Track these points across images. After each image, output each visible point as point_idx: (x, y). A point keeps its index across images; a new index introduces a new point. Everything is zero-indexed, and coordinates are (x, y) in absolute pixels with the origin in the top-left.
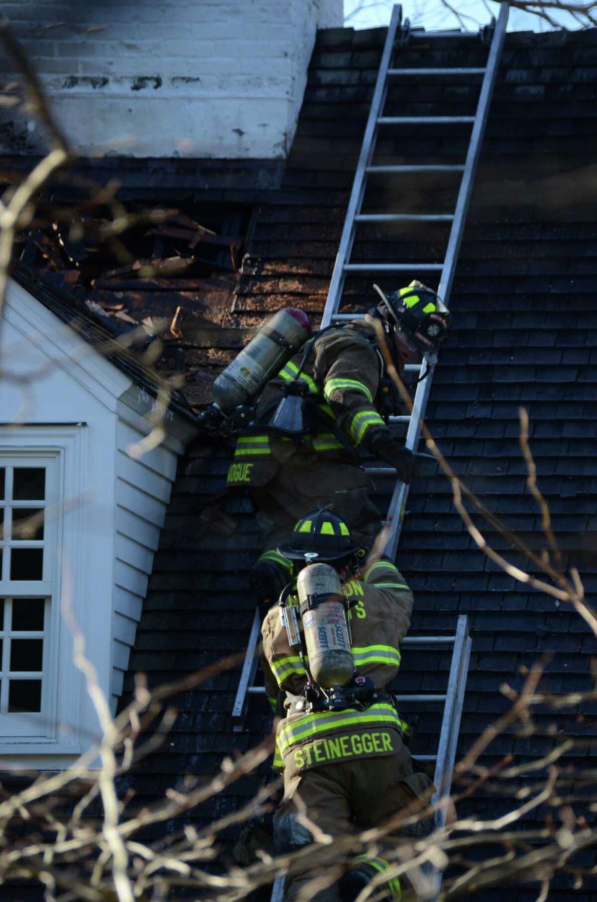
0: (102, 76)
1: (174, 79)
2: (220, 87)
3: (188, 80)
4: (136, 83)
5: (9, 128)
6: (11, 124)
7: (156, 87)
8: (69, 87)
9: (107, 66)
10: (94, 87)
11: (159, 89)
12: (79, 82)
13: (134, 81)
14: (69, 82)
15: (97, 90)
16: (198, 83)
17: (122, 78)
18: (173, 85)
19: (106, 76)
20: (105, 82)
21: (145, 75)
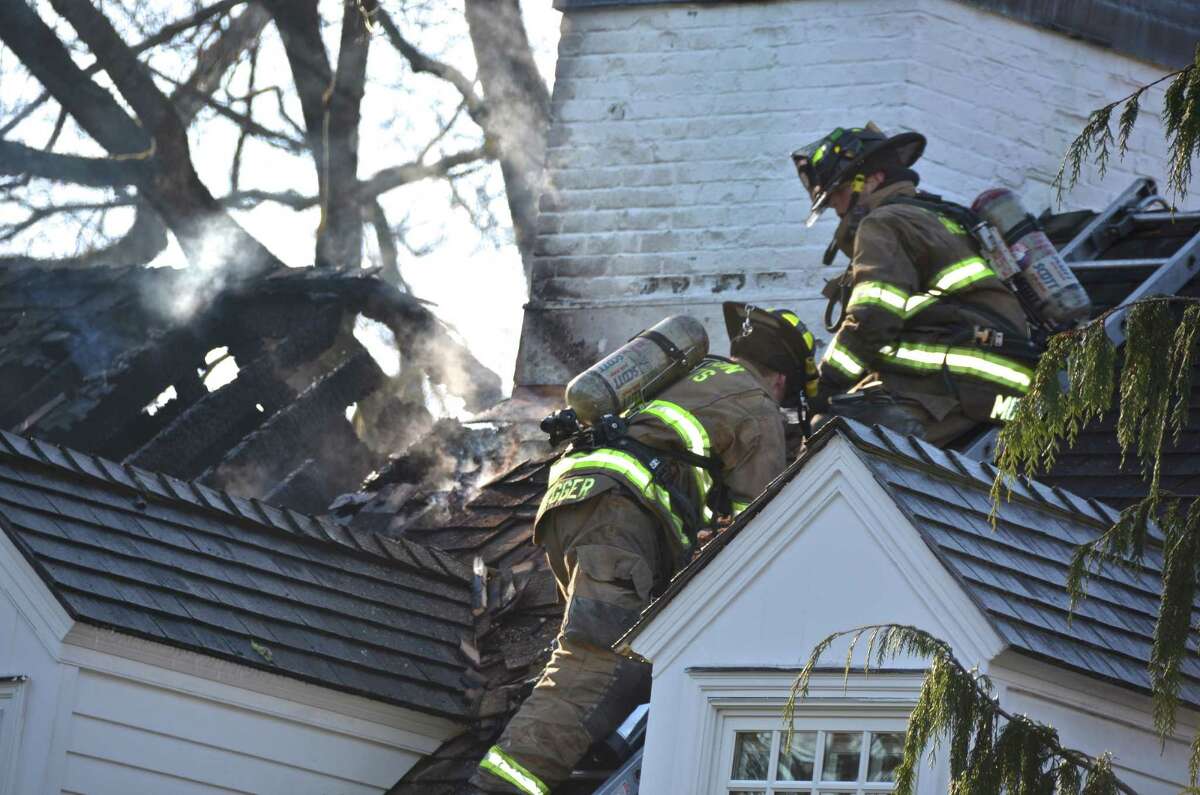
0: (683, 275)
1: (760, 276)
2: (808, 285)
3: (775, 276)
4: (719, 284)
5: (579, 349)
6: (582, 344)
7: (739, 288)
8: (648, 293)
9: (690, 262)
10: (675, 292)
11: (742, 290)
12: (661, 286)
13: (717, 282)
14: (649, 284)
15: (678, 295)
16: (784, 280)
17: (704, 276)
18: (758, 284)
19: (687, 275)
20: (686, 282)
21: (729, 273)
